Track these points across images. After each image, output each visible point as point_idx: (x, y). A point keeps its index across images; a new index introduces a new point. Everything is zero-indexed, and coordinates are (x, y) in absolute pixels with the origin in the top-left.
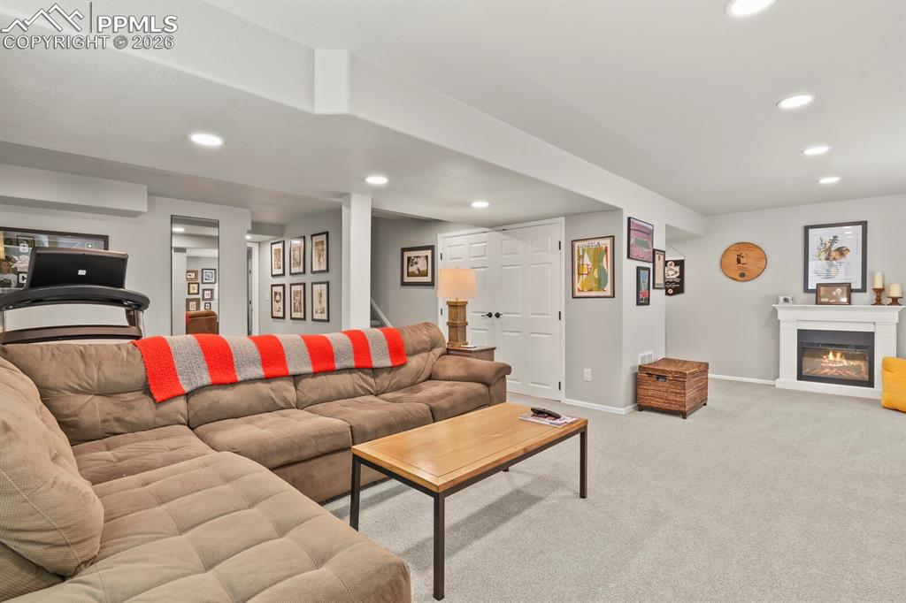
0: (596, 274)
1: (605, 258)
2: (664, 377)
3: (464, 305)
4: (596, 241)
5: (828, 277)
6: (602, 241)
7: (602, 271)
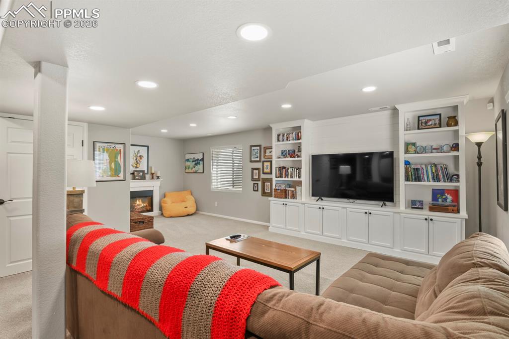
0: (113, 165)
1: (119, 156)
2: (143, 222)
3: (80, 194)
4: (113, 145)
5: (136, 168)
6: (117, 146)
7: (117, 164)
